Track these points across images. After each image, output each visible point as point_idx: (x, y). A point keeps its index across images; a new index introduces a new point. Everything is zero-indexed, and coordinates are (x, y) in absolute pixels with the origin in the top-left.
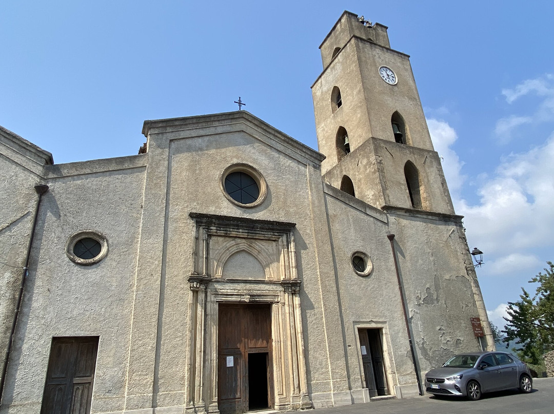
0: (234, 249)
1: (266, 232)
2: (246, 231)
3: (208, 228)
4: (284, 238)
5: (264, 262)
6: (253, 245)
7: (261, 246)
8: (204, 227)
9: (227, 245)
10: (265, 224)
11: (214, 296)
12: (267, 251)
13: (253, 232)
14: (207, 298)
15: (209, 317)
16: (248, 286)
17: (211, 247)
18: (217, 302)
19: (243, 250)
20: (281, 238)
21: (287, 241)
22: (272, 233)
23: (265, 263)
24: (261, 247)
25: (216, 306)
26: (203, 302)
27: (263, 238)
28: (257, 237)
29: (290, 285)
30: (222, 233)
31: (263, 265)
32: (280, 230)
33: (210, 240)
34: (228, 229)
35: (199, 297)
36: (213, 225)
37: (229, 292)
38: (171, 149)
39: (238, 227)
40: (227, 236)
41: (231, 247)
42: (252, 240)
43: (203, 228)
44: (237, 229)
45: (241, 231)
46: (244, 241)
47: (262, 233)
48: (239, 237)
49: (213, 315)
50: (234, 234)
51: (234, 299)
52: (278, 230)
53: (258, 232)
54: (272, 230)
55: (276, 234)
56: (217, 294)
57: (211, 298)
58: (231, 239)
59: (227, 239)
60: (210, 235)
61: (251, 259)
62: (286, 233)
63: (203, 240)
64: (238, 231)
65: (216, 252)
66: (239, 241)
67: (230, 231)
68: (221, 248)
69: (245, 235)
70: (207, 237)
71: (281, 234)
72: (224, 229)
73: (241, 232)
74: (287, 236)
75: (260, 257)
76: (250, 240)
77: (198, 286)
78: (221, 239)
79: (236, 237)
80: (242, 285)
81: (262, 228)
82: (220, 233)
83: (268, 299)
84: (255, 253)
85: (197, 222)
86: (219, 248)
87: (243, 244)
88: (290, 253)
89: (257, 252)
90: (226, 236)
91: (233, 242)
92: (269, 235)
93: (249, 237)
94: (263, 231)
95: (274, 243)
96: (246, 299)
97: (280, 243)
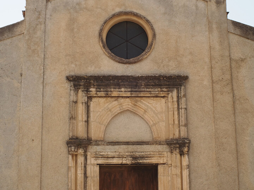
0: (117, 110)
1: (152, 88)
2: (129, 90)
3: (87, 90)
4: (175, 93)
5: (151, 121)
6: (139, 104)
7: (148, 104)
8: (83, 89)
9: (109, 106)
10: (150, 80)
11: (94, 159)
12: (154, 109)
13: (137, 90)
14: (86, 162)
15: (89, 180)
16: (131, 148)
17: (91, 109)
18: (97, 164)
19: (128, 110)
20: (170, 94)
21: (178, 97)
22: (159, 89)
23: (152, 123)
24: (148, 106)
25: (97, 169)
26: (83, 165)
27: (149, 95)
28: (142, 95)
29: (178, 146)
30: (102, 94)
31: (150, 125)
32: (168, 85)
33: (91, 103)
34: (109, 90)
35: (78, 160)
36: (92, 86)
37: (111, 154)
38: (47, 11)
39: (119, 86)
40: (109, 97)
41: (113, 108)
42: (137, 98)
43: (83, 91)
44: (119, 88)
45: (123, 89)
46: (128, 100)
47: (148, 90)
48: (122, 97)
49: (94, 177)
50: (115, 94)
51: (115, 161)
52: (166, 85)
53: (143, 90)
54: (160, 86)
55: (164, 90)
56: (97, 157)
57: (91, 161)
58: (113, 99)
59: (109, 99)
60: (91, 97)
61: (137, 119)
62: (177, 88)
63: (82, 103)
64: (120, 90)
65: (97, 115)
66: (122, 100)
67: (111, 91)
68: (102, 110)
69: (129, 94)
70: (86, 100)
71: (171, 89)
72: (105, 90)
73: (124, 91)
74: (178, 90)
75: (146, 117)
76: (135, 99)
77: (76, 150)
78: (102, 100)
79: (118, 97)
80: (124, 147)
81: (147, 86)
82: (100, 94)
83: (154, 161)
84: (141, 112)
85: (75, 86)
86: (101, 110)
87: (127, 103)
88: (180, 110)
89: (143, 111)
90: (107, 96)
91: (116, 103)
92: (156, 91)
93: (132, 96)
94: (149, 88)
95: (163, 100)
96: (128, 161)
97: (170, 99)
